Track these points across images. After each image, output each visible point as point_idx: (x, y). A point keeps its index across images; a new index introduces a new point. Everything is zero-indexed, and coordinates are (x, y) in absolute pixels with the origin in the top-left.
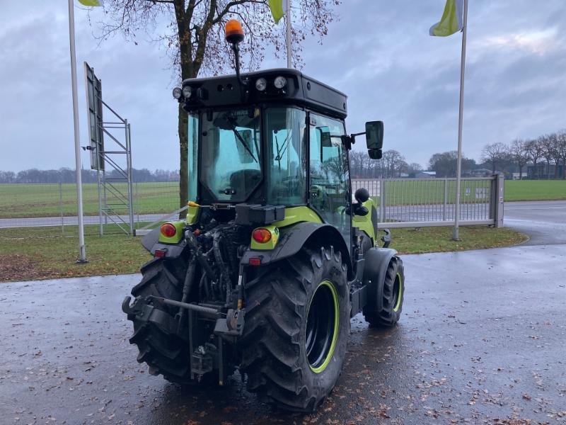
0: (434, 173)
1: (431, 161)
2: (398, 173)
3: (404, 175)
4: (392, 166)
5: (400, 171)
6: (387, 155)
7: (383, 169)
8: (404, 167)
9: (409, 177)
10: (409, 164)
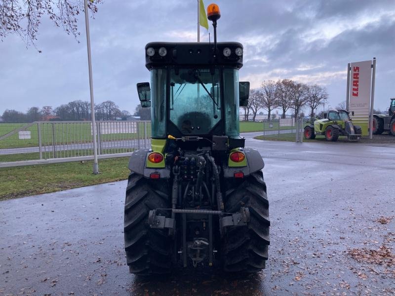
0: (139, 117)
1: (137, 109)
2: (114, 117)
3: (119, 118)
4: (110, 112)
5: (116, 116)
6: (106, 104)
7: (104, 114)
8: (118, 113)
9: (122, 120)
10: (121, 111)
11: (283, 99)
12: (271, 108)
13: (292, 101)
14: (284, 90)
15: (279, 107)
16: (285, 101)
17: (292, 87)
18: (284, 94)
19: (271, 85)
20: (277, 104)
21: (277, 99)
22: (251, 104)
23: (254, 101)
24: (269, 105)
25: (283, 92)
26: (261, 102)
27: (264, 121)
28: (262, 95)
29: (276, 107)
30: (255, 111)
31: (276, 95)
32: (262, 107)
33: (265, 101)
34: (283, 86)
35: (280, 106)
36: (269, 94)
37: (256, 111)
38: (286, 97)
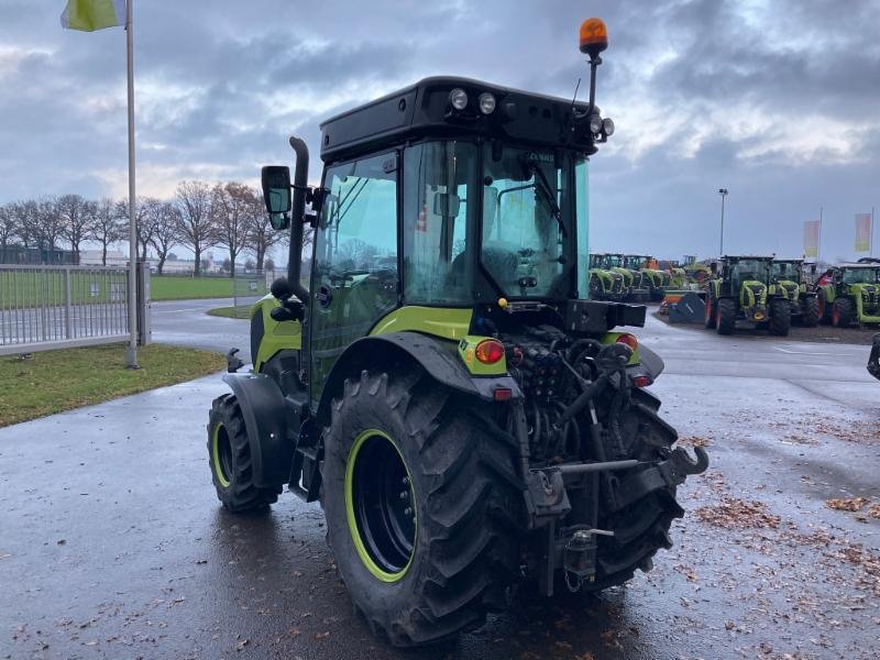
11: (228, 225)
12: (202, 245)
13: (250, 232)
14: (231, 205)
15: (220, 244)
16: (235, 231)
17: (248, 202)
18: (231, 216)
19: (201, 195)
20: (216, 237)
21: (215, 225)
22: (151, 234)
23: (160, 227)
24: (196, 237)
25: (229, 210)
26: (177, 230)
27: (185, 275)
28: (179, 213)
29: (212, 244)
30: (162, 250)
31: (211, 215)
32: (180, 242)
33: (186, 228)
34: (228, 198)
35: (223, 241)
36: (195, 213)
37: (165, 250)
38: (235, 222)
